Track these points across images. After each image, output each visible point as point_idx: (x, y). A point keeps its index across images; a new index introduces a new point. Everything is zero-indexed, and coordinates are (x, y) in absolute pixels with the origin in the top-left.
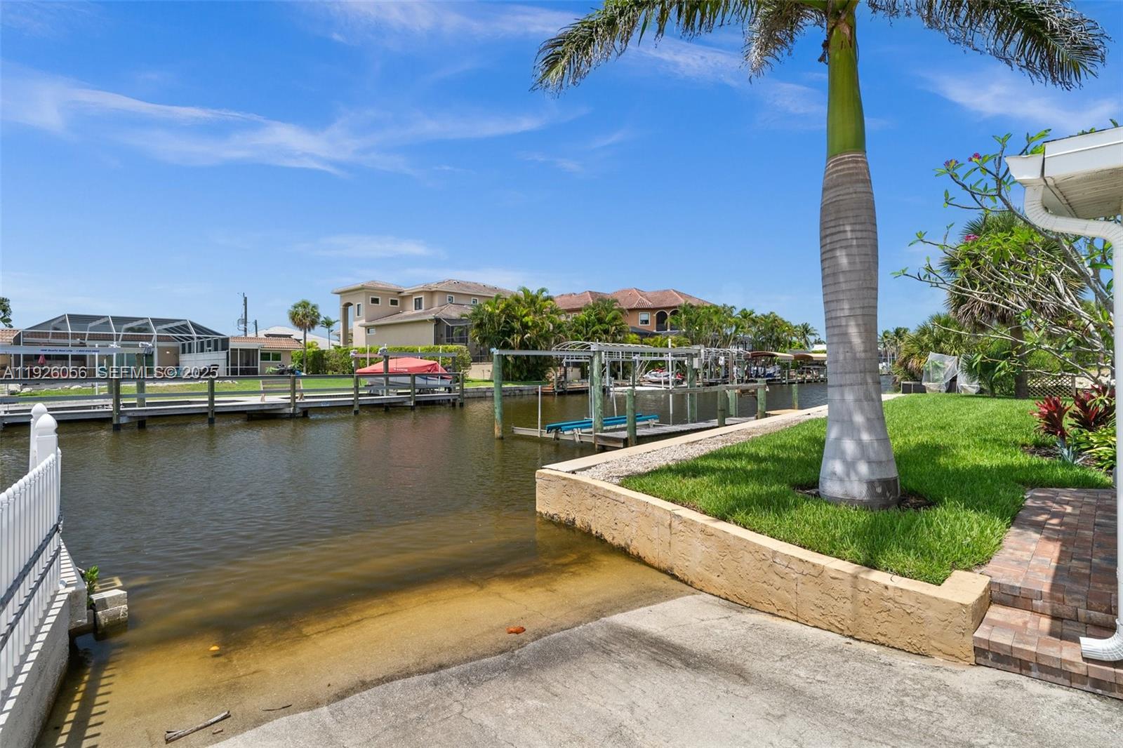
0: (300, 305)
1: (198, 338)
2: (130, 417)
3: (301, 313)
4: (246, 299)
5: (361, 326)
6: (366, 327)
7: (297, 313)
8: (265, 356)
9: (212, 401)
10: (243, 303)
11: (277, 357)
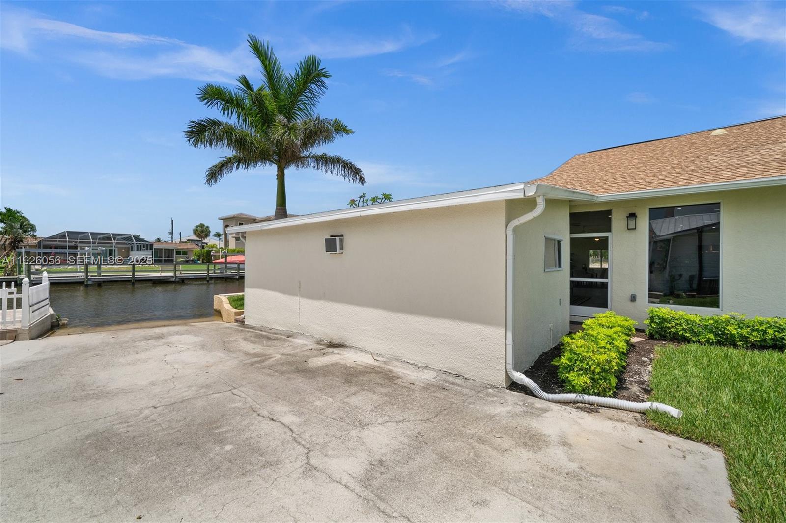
0: (199, 226)
1: (136, 244)
2: (93, 281)
3: (199, 230)
4: (172, 221)
5: (233, 237)
6: (236, 238)
7: (197, 230)
8: (178, 253)
9: (133, 274)
10: (171, 223)
11: (185, 253)
